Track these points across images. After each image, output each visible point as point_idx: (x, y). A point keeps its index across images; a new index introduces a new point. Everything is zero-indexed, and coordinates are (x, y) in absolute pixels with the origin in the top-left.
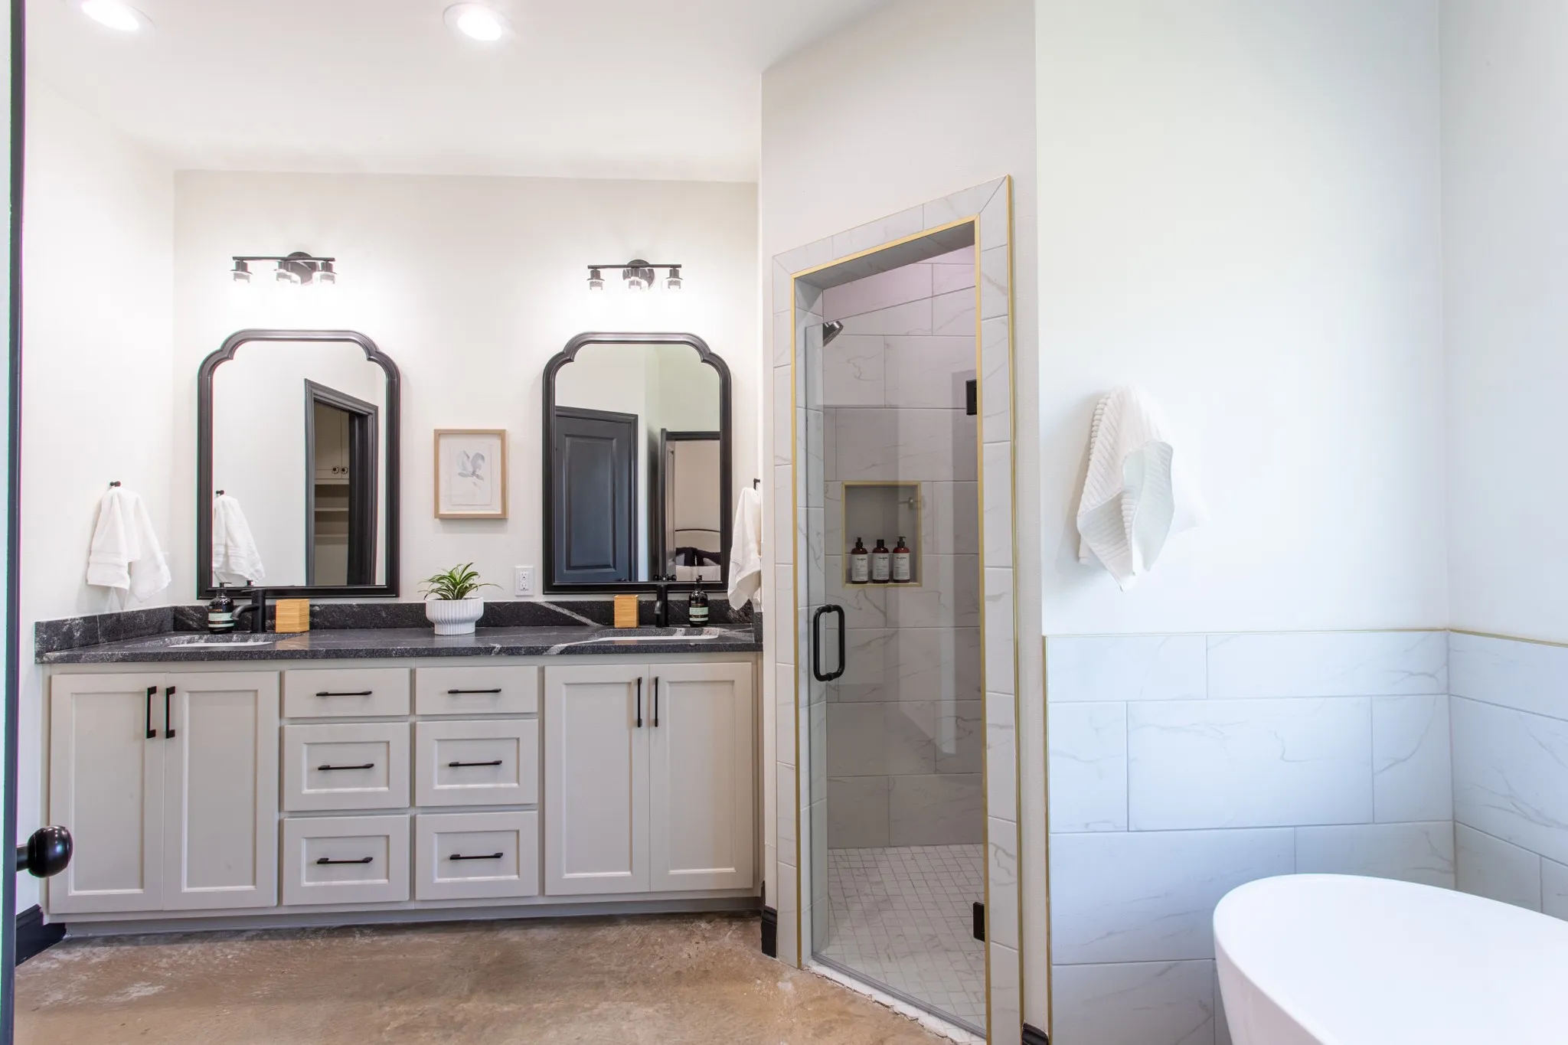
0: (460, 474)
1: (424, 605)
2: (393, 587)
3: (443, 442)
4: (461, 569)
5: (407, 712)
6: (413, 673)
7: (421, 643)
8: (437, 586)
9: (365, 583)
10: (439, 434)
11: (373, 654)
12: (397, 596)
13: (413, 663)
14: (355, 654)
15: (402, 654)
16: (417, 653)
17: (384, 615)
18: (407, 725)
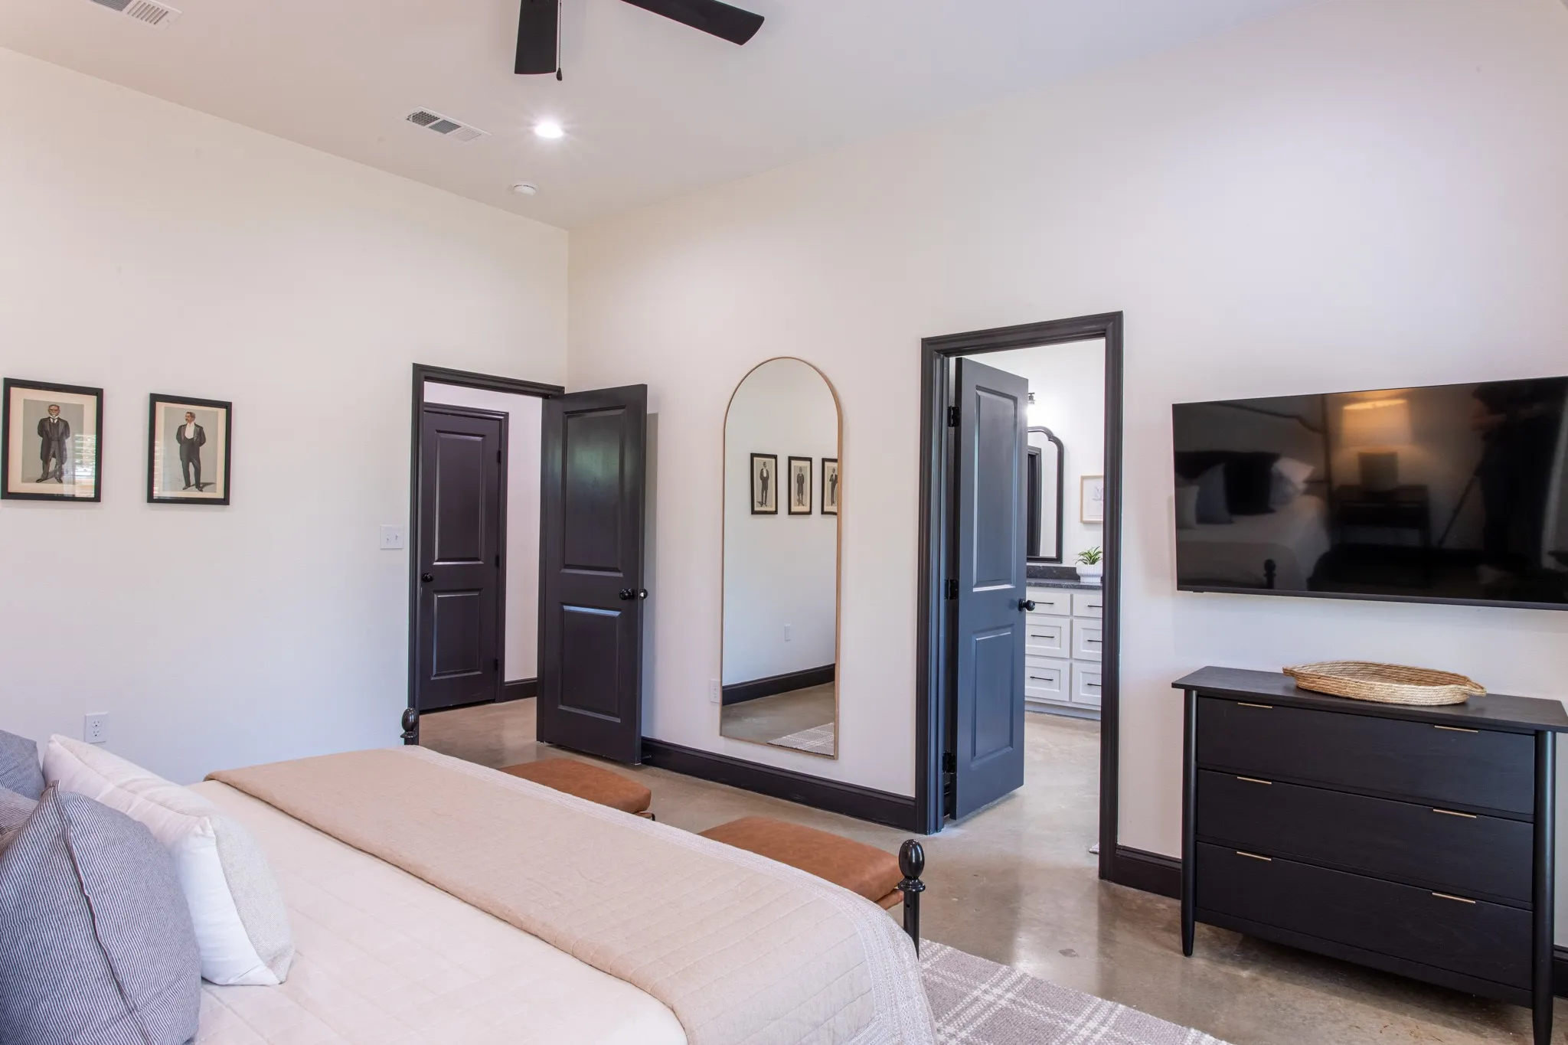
0: (1094, 499)
1: (1075, 568)
2: (1059, 558)
3: (1085, 482)
4: (1094, 549)
5: (1069, 614)
6: (1072, 596)
7: (1076, 584)
8: (1082, 557)
9: (1034, 555)
10: (1083, 478)
11: (1054, 586)
12: (1061, 563)
13: (1072, 591)
14: (1047, 586)
15: (1067, 587)
16: (1074, 587)
17: (1055, 572)
18: (1068, 620)
